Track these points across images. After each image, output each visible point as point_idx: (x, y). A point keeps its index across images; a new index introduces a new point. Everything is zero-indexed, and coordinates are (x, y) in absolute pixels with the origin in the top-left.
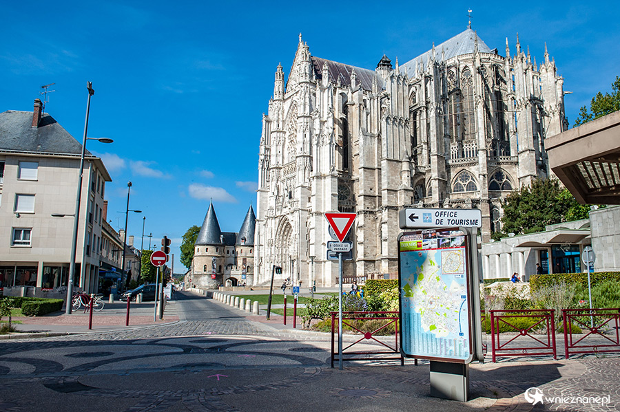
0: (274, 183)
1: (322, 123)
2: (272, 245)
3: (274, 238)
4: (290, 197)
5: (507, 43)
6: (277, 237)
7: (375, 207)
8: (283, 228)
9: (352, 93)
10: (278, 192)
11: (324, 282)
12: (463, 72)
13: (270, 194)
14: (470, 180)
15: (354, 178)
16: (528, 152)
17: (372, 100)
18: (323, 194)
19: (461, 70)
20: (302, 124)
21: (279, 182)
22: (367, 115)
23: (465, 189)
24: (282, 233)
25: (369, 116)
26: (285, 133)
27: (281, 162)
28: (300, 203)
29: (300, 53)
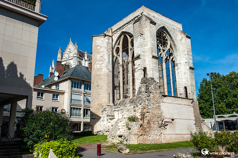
29: (70, 45)
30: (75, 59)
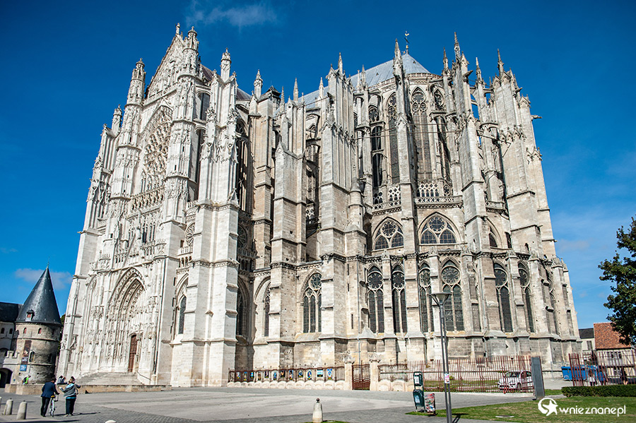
0: (115, 220)
1: (219, 129)
2: (100, 316)
3: (105, 304)
4: (144, 241)
5: (477, 64)
6: (113, 303)
7: (295, 260)
8: (125, 290)
9: (258, 102)
10: (120, 234)
11: (207, 376)
12: (413, 95)
13: (106, 236)
14: (445, 228)
15: (254, 218)
16: (529, 194)
17: (295, 109)
18: (213, 233)
19: (412, 92)
20: (181, 132)
21: (123, 220)
22: (289, 127)
23: (438, 239)
24: (121, 296)
25: (291, 129)
26: (139, 151)
27: (128, 191)
28: (167, 247)
29: (177, 47)
30: (185, 83)
